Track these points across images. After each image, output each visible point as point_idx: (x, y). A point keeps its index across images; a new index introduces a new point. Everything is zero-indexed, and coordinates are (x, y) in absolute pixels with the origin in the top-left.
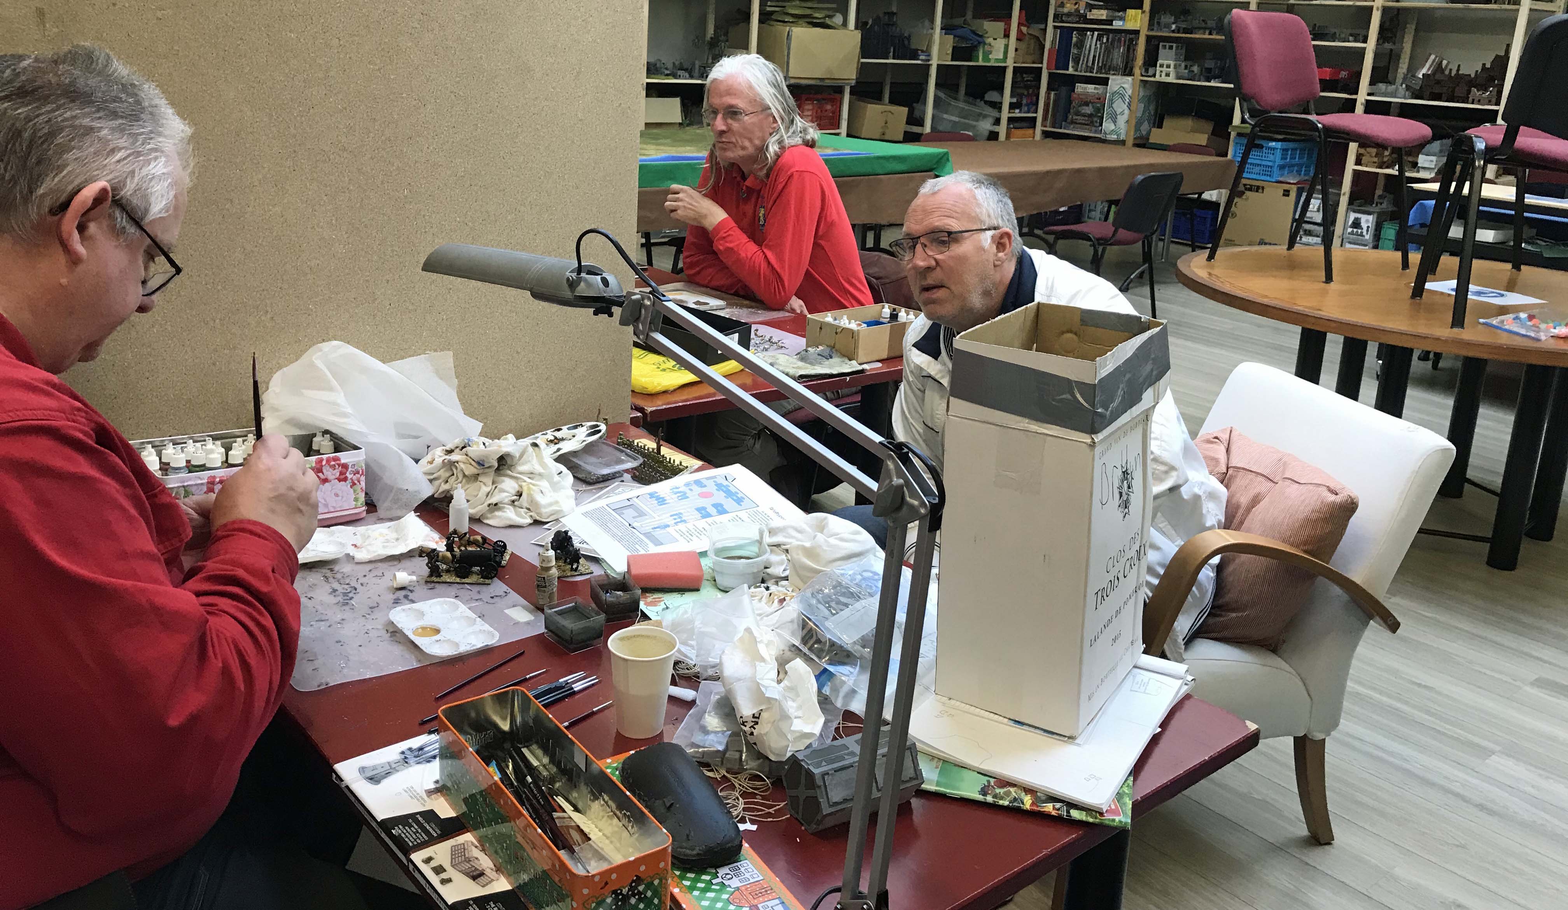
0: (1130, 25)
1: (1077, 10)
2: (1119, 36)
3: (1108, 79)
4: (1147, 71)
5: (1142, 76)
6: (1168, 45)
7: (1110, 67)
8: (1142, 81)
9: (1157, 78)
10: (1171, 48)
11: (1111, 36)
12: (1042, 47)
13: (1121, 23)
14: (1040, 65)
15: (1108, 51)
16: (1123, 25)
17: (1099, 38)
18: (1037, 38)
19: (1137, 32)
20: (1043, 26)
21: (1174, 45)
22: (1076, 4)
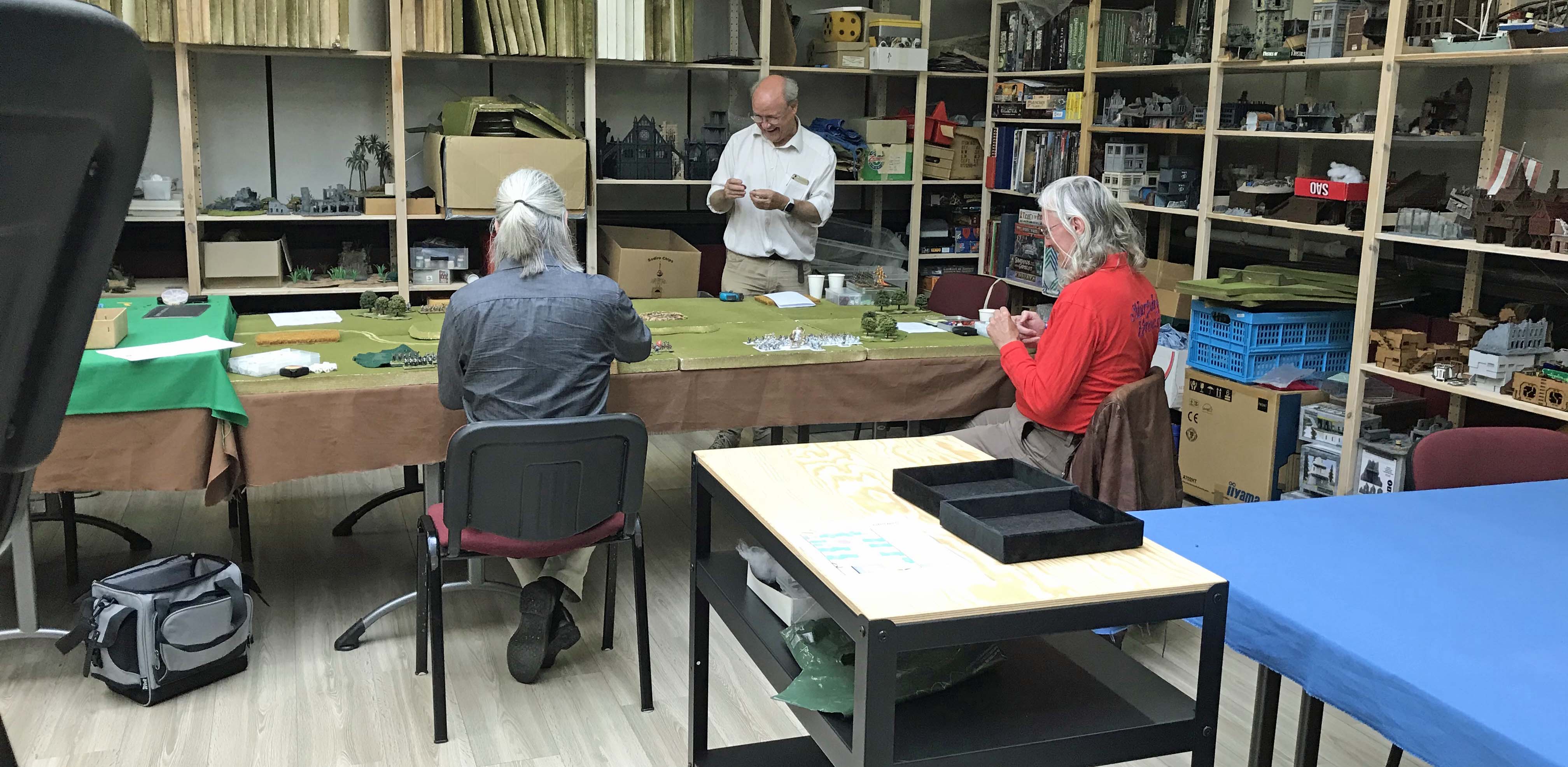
0: (1070, 118)
1: (1015, 98)
2: (1059, 133)
6: (1114, 146)
10: (1119, 150)
11: (1051, 134)
12: (980, 153)
13: (1061, 113)
14: (978, 182)
16: (1064, 115)
18: (977, 140)
19: (1078, 128)
20: (981, 125)
21: (1122, 146)
22: (1014, 87)
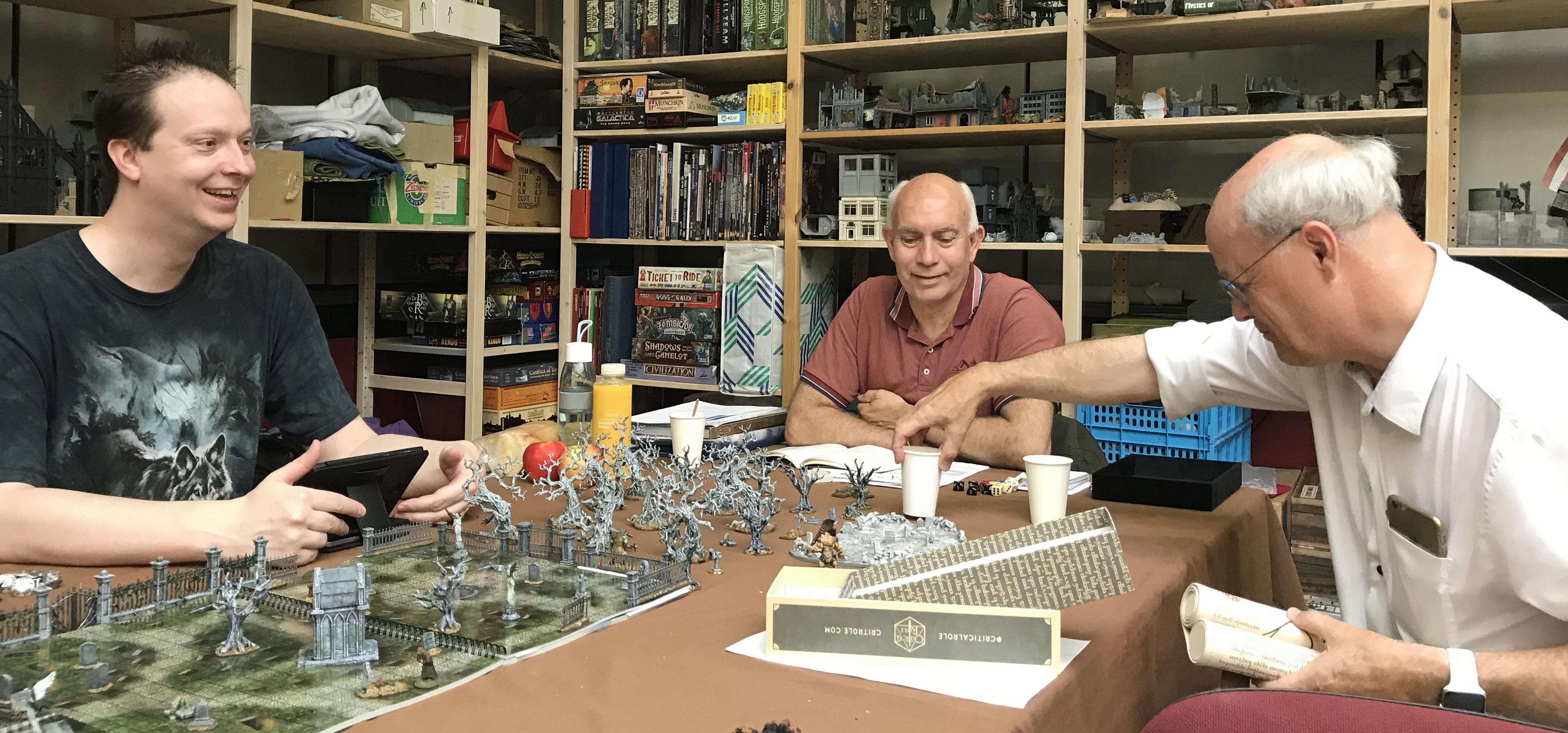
0: (759, 121)
1: (629, 98)
2: (735, 147)
3: (721, 250)
4: (814, 225)
5: (804, 237)
6: (859, 158)
7: (722, 221)
8: (802, 249)
9: (843, 241)
10: (868, 165)
11: (716, 149)
12: (555, 187)
13: (736, 117)
14: (554, 230)
15: (713, 187)
16: (743, 121)
17: (687, 156)
18: (542, 169)
19: (778, 137)
20: (551, 142)
21: (877, 159)
22: (624, 83)
